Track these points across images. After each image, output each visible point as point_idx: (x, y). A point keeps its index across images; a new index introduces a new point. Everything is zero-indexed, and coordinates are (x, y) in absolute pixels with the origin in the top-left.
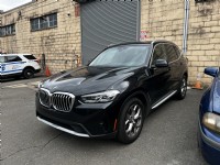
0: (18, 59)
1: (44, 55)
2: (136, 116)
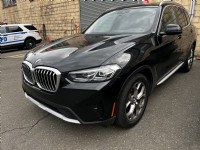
0: (19, 30)
1: (44, 25)
2: (140, 96)
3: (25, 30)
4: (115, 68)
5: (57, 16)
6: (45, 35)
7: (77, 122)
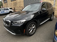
1: (15, 8)
3: (9, 9)
4: (25, 20)
5: (18, 5)
6: (15, 11)
7: (15, 34)
